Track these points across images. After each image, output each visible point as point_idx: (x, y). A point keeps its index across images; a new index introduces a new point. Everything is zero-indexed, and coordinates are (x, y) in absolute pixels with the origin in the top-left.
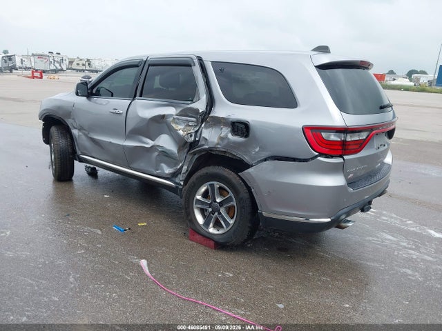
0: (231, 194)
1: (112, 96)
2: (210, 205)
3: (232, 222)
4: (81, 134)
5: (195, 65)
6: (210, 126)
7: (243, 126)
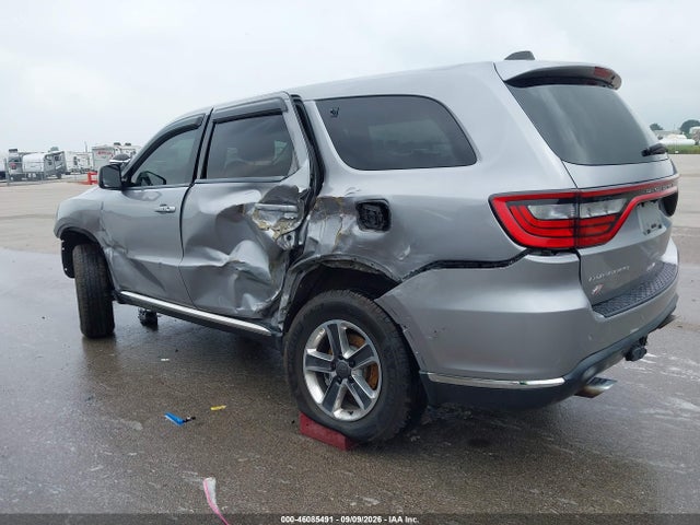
0: (368, 342)
1: (165, 183)
2: (333, 366)
3: (373, 396)
4: (116, 254)
6: (320, 218)
7: (377, 209)
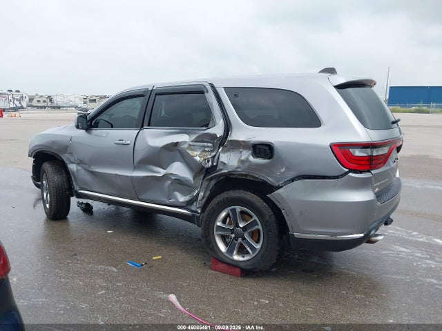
0: (255, 218)
1: (112, 127)
2: (232, 231)
3: (258, 247)
4: (79, 168)
5: (208, 92)
6: (227, 151)
7: (267, 148)
